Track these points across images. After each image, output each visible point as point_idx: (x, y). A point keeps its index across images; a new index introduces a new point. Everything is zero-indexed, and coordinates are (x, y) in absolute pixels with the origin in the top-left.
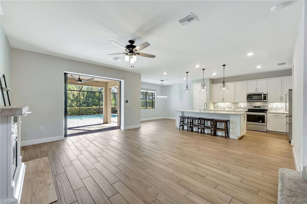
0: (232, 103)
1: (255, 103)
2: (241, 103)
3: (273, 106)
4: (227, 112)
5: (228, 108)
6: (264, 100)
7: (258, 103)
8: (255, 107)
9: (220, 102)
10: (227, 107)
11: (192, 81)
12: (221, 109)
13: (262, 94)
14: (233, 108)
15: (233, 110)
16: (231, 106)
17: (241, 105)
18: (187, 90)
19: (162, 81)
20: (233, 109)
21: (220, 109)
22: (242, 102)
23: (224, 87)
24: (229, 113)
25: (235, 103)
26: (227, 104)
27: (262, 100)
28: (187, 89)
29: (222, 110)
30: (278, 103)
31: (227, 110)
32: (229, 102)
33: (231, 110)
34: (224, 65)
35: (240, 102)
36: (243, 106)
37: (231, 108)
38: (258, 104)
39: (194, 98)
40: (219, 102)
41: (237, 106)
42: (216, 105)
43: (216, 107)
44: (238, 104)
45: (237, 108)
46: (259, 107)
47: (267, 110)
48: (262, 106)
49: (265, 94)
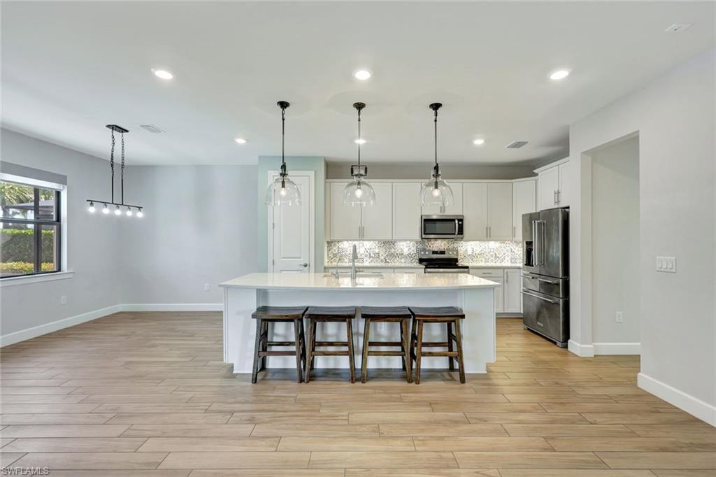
0: (379, 241)
1: (432, 241)
2: (401, 243)
3: (466, 250)
5: (370, 257)
6: (459, 234)
7: (439, 241)
8: (434, 252)
9: (347, 241)
10: (366, 256)
11: (261, 158)
13: (454, 220)
14: (382, 258)
15: (382, 264)
16: (377, 251)
17: (401, 247)
18: (283, 186)
19: (117, 134)
20: (382, 261)
21: (346, 262)
22: (405, 240)
23: (436, 187)
25: (388, 244)
26: (368, 244)
27: (454, 234)
28: (283, 183)
30: (475, 242)
31: (367, 264)
32: (373, 240)
33: (377, 264)
34: (436, 107)
35: (401, 240)
36: (406, 251)
37: (377, 256)
38: (439, 245)
39: (270, 226)
40: (345, 240)
41: (392, 250)
42: (335, 249)
43: (335, 255)
44: (396, 244)
45: (392, 255)
46: (443, 253)
47: (456, 260)
48: (449, 250)
49: (461, 220)
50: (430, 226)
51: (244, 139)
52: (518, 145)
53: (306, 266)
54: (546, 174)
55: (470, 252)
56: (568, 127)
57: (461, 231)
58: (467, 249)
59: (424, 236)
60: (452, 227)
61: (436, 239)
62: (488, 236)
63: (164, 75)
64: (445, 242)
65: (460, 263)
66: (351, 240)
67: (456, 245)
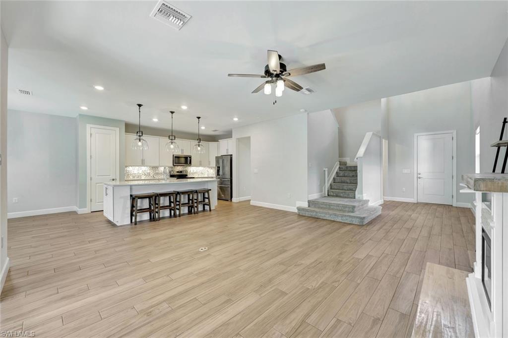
0: (150, 167)
4: (144, 181)
5: (145, 175)
8: (177, 172)
9: (132, 166)
10: (143, 174)
11: (80, 115)
12: (134, 177)
14: (151, 175)
15: (152, 178)
16: (149, 172)
21: (131, 178)
24: (146, 183)
25: (155, 168)
26: (144, 168)
27: (187, 164)
29: (136, 179)
30: (194, 167)
31: (143, 178)
33: (149, 178)
34: (199, 118)
37: (149, 174)
38: (179, 168)
40: (130, 166)
41: (157, 171)
45: (158, 174)
46: (181, 172)
47: (187, 175)
48: (184, 171)
49: (190, 158)
50: (177, 160)
51: (87, 107)
52: (216, 131)
53: (113, 180)
54: (223, 142)
55: (192, 172)
56: (232, 129)
57: (190, 163)
58: (191, 170)
59: (174, 164)
60: (187, 160)
61: (178, 166)
62: (200, 165)
63: (100, 88)
64: (182, 167)
65: (189, 176)
66: (134, 166)
67: (186, 169)
